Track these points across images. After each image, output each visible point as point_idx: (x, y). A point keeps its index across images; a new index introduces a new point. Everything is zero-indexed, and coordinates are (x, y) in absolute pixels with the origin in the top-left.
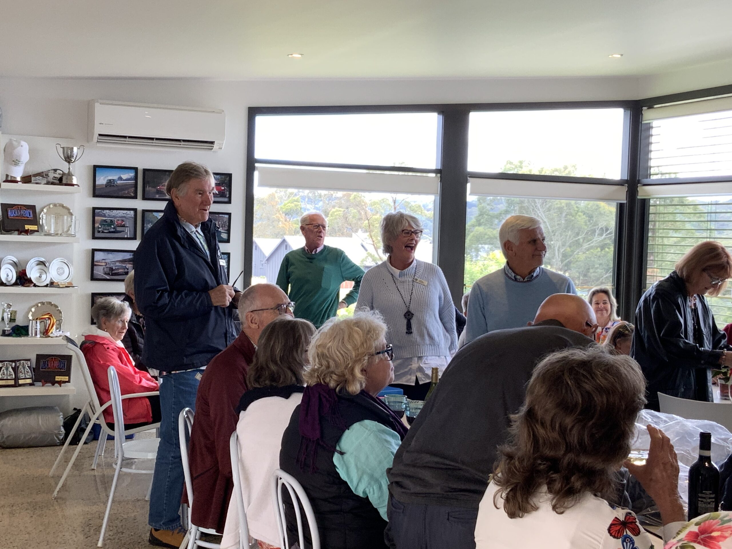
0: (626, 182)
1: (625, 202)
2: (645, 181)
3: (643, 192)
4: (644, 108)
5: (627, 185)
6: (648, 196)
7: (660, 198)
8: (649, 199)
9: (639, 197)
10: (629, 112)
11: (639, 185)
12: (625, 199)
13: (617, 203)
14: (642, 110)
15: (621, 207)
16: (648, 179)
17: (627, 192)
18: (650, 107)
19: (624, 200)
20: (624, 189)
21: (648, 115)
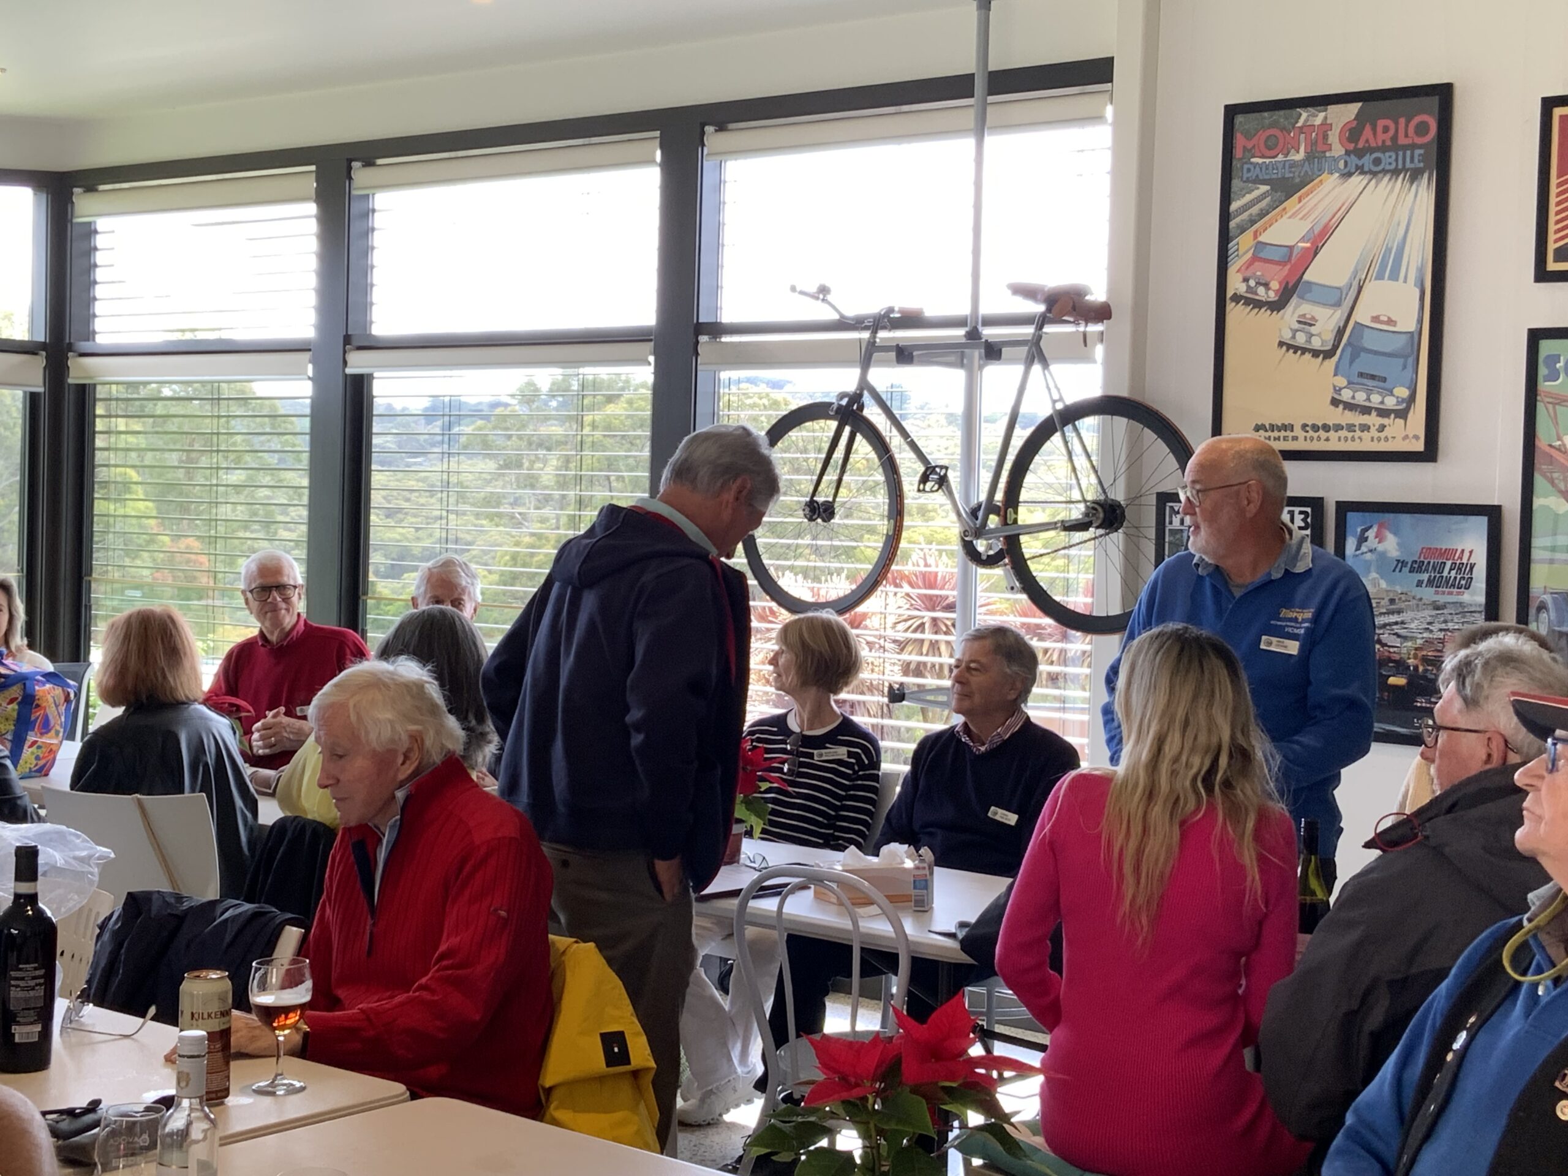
0: (43, 346)
1: (41, 390)
2: (85, 346)
3: (79, 370)
4: (76, 190)
5: (44, 353)
6: (91, 378)
7: (117, 383)
8: (95, 385)
9: (70, 381)
10: (43, 197)
11: (70, 354)
12: (41, 383)
13: (25, 393)
14: (72, 194)
15: (33, 400)
16: (90, 343)
17: (45, 368)
18: (91, 189)
19: (39, 386)
20: (39, 363)
21: (84, 206)
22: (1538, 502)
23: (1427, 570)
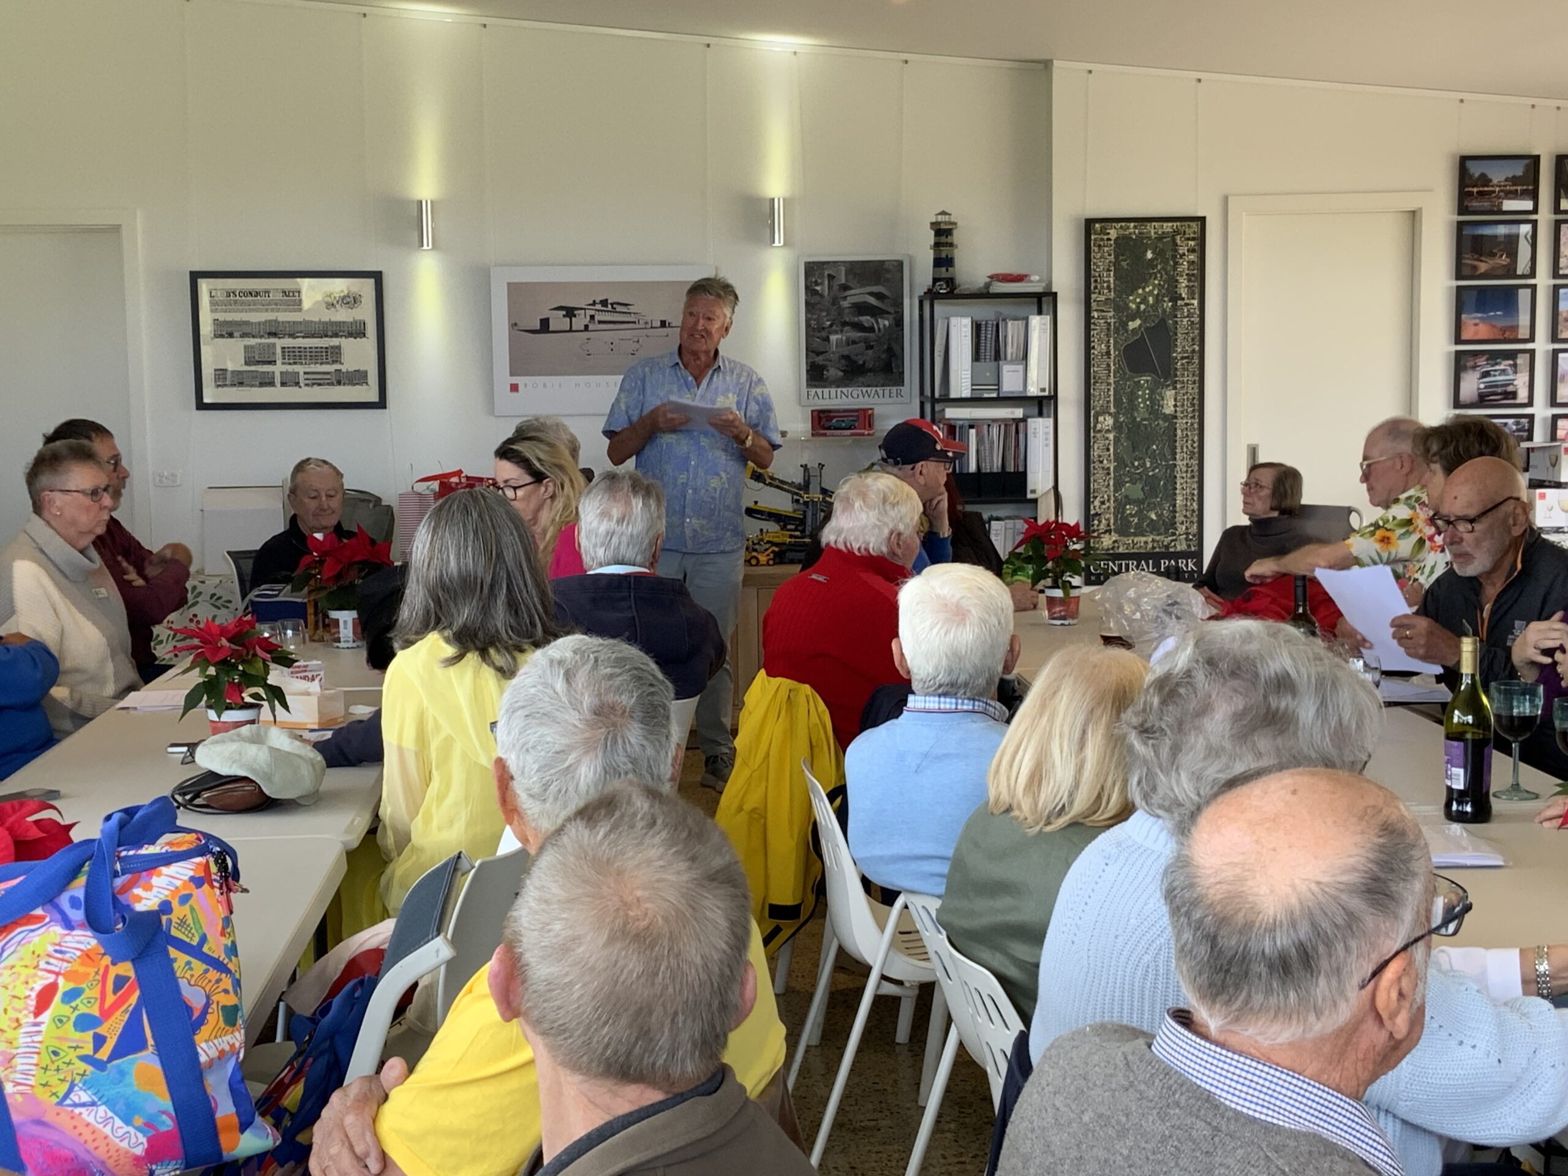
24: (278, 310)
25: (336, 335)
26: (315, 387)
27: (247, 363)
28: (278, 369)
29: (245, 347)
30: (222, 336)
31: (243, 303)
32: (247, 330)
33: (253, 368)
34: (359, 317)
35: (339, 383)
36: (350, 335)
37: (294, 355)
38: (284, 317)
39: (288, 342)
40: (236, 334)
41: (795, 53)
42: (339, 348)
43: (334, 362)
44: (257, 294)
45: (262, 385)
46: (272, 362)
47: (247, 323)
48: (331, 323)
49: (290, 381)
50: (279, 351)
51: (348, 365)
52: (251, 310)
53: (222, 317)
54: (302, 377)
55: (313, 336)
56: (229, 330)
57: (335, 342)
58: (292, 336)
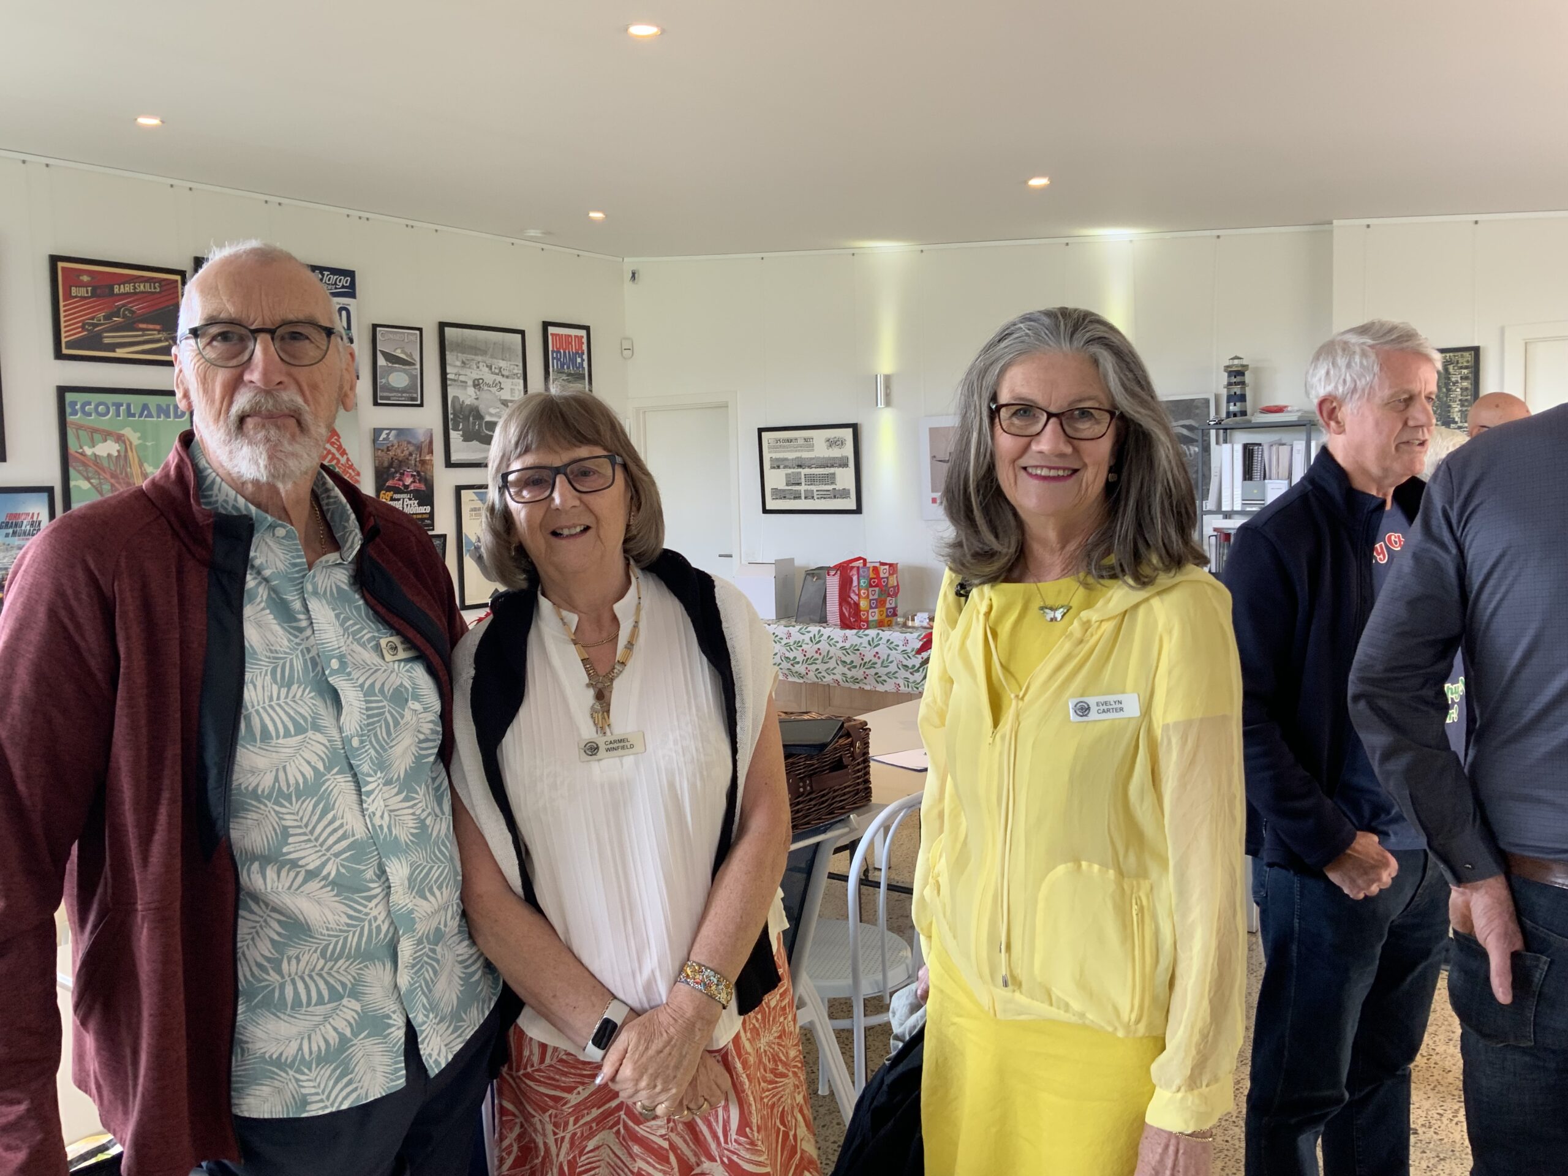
22: (72, 483)
23: (11, 527)
24: (802, 451)
25: (832, 466)
26: (823, 500)
27: (787, 485)
28: (803, 488)
29: (786, 475)
30: (774, 468)
31: (784, 447)
32: (787, 463)
33: (790, 488)
34: (845, 454)
35: (835, 497)
36: (840, 466)
37: (812, 479)
38: (806, 455)
39: (807, 471)
40: (782, 467)
41: (1131, 241)
42: (834, 474)
43: (832, 483)
44: (791, 441)
45: (795, 498)
46: (799, 484)
47: (786, 459)
48: (830, 459)
49: (809, 496)
50: (803, 476)
51: (839, 486)
52: (789, 451)
53: (775, 456)
54: (815, 493)
55: (820, 467)
56: (778, 464)
57: (832, 470)
58: (810, 467)
